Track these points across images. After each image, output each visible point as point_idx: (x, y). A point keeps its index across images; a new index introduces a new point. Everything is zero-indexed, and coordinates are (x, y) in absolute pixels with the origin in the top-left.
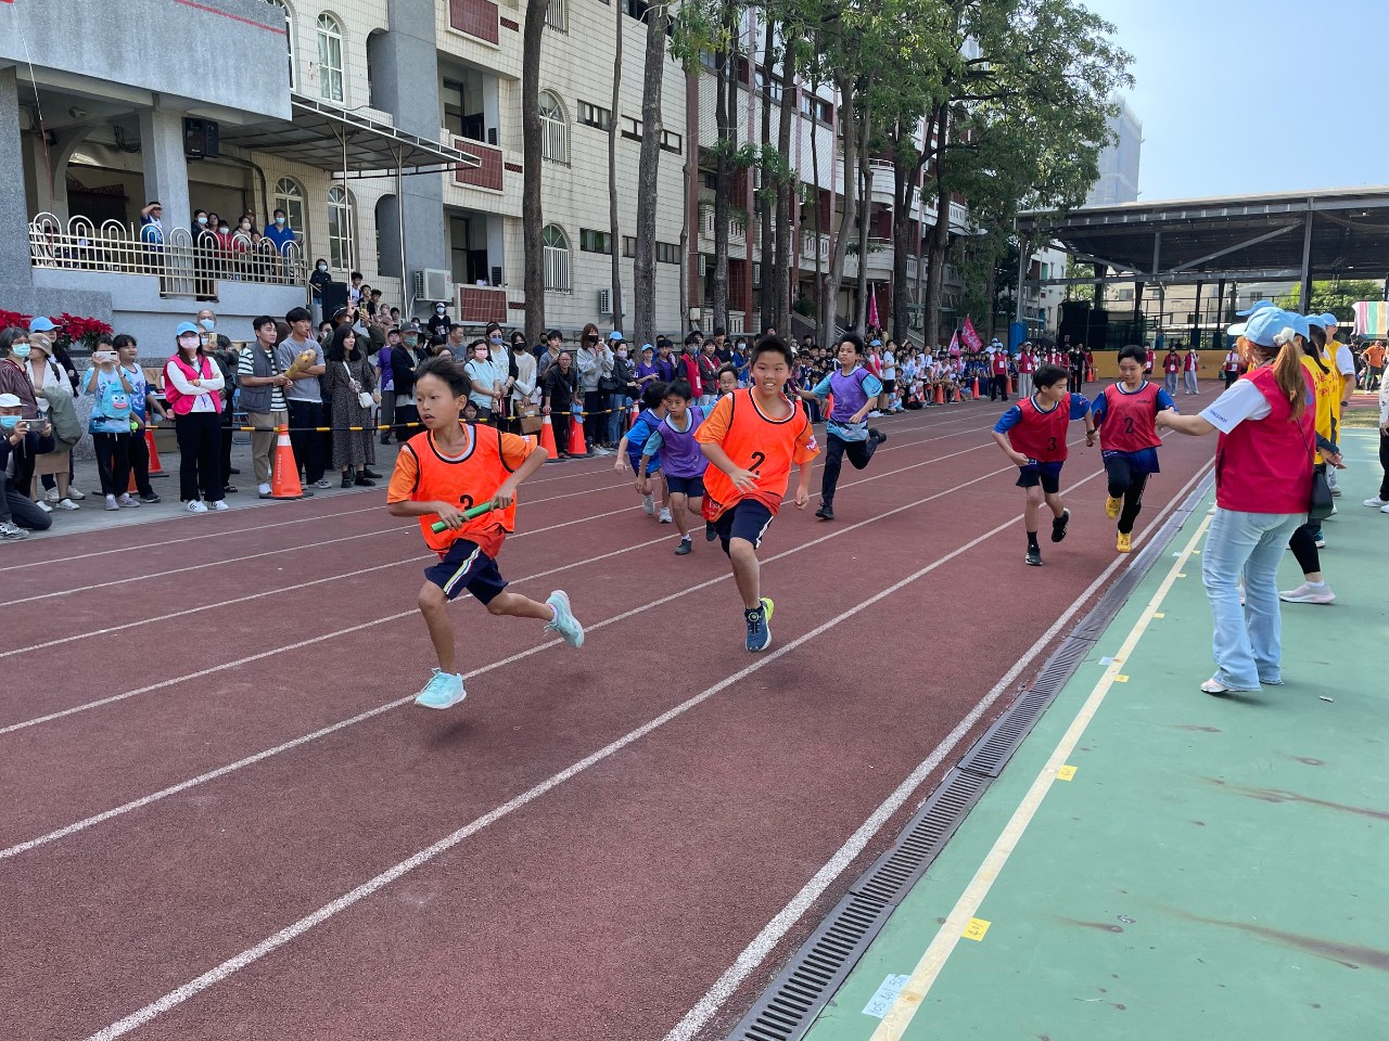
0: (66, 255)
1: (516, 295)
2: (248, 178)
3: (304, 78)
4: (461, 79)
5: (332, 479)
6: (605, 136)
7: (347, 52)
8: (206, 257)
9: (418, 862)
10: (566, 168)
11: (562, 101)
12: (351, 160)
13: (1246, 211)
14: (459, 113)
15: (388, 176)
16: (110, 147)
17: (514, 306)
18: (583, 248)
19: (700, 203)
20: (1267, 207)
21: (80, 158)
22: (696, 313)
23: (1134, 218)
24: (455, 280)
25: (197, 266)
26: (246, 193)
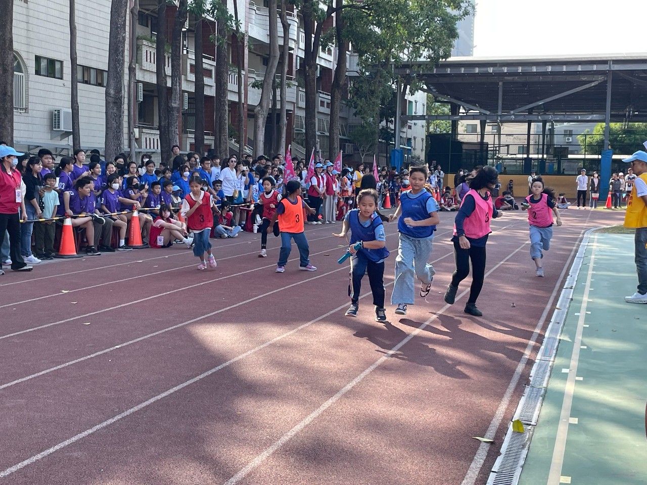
10: (25, 4)
13: (564, 68)
18: (38, 73)
19: (138, 39)
20: (580, 66)
23: (483, 70)
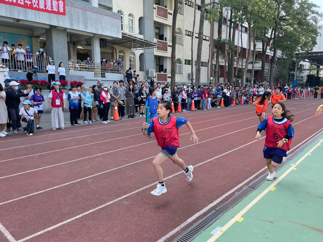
0: (76, 68)
1: (170, 75)
2: (113, 51)
3: (125, 28)
4: (159, 27)
5: (126, 116)
6: (191, 38)
7: (134, 22)
8: (103, 68)
9: (128, 196)
10: (182, 46)
11: (182, 31)
12: (134, 46)
14: (159, 34)
15: (142, 49)
16: (85, 45)
17: (169, 77)
18: (185, 64)
19: (213, 53)
21: (79, 47)
22: (212, 78)
24: (156, 72)
25: (102, 70)
26: (112, 54)
